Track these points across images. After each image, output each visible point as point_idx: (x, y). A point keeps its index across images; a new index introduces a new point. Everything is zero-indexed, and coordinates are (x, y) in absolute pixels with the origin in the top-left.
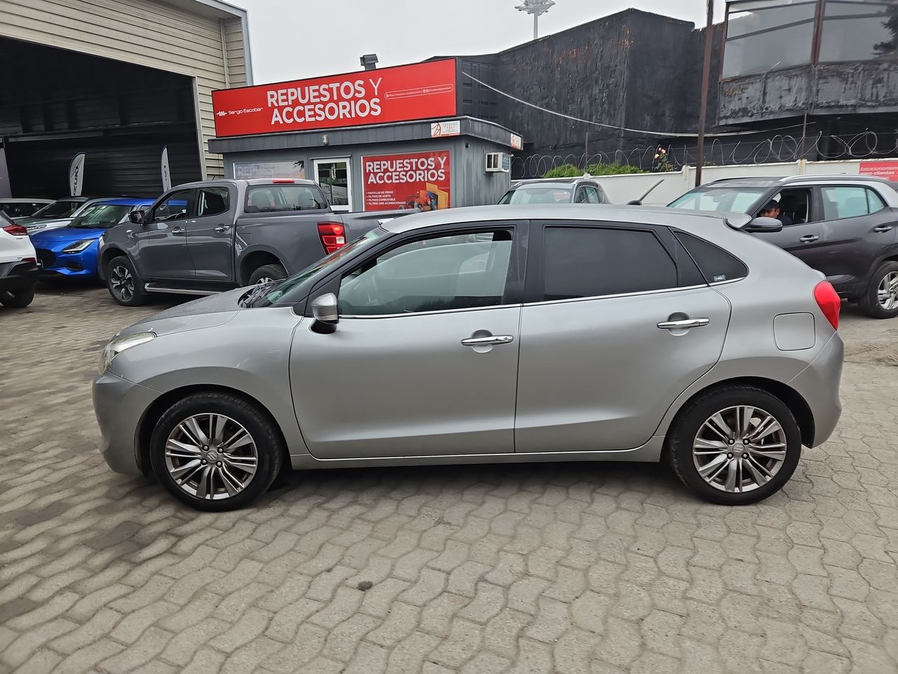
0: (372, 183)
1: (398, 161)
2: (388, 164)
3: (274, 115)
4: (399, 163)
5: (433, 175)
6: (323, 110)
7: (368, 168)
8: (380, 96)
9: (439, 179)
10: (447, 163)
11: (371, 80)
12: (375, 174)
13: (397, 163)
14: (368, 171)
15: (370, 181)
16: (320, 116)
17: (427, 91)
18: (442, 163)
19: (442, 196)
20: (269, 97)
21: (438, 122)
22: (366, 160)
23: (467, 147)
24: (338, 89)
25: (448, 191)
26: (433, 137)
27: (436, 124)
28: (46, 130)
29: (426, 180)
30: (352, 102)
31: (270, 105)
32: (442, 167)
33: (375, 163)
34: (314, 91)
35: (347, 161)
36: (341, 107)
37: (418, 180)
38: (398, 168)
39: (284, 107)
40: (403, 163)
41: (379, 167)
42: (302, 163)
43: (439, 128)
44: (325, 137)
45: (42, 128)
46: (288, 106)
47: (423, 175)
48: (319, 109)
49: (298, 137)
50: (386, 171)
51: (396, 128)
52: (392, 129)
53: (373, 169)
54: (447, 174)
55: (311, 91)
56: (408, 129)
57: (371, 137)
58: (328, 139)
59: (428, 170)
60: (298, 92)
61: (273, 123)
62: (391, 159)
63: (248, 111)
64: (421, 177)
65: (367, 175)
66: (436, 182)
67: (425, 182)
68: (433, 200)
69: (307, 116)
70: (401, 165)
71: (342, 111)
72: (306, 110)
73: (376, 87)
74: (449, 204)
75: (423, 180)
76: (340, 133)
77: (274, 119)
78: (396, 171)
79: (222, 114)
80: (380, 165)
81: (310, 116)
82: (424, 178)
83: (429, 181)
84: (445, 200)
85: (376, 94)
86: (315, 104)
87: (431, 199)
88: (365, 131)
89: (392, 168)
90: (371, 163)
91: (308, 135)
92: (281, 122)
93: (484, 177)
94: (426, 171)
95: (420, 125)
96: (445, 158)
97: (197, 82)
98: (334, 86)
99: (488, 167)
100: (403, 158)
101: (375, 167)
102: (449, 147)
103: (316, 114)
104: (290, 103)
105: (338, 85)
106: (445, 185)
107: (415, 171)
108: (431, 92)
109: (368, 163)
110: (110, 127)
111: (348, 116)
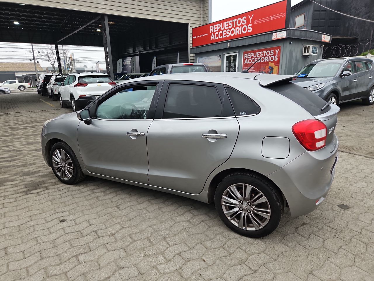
0: (246, 63)
1: (258, 53)
2: (253, 54)
3: (212, 37)
4: (258, 54)
5: (272, 58)
6: (229, 32)
7: (245, 57)
8: (252, 23)
9: (275, 60)
10: (279, 53)
11: (249, 16)
12: (248, 59)
13: (257, 54)
14: (245, 58)
15: (245, 62)
16: (228, 35)
17: (273, 18)
18: (277, 52)
19: (275, 68)
20: (211, 28)
21: (276, 32)
22: (245, 53)
23: (290, 43)
24: (236, 22)
25: (278, 66)
26: (273, 40)
27: (275, 33)
28: (150, 49)
29: (269, 61)
30: (241, 27)
31: (211, 32)
32: (277, 54)
33: (248, 54)
34: (227, 24)
35: (237, 54)
36: (236, 30)
37: (265, 61)
38: (257, 56)
39: (216, 32)
40: (259, 53)
41: (249, 56)
42: (220, 56)
43: (276, 35)
44: (229, 44)
45: (148, 48)
46: (217, 32)
47: (268, 59)
48: (228, 32)
49: (220, 45)
50: (252, 57)
51: (258, 37)
52: (255, 38)
53: (247, 57)
54: (279, 58)
55: (226, 24)
56: (263, 37)
57: (247, 42)
58: (230, 45)
59: (270, 56)
60: (221, 25)
61: (211, 40)
62: (255, 52)
63: (203, 35)
64: (267, 60)
65: (244, 60)
66: (274, 62)
67: (268, 62)
68: (271, 70)
69: (223, 35)
70: (259, 54)
71: (236, 32)
72: (223, 33)
73: (251, 19)
74: (278, 72)
75: (267, 61)
76: (235, 41)
77: (212, 38)
78: (256, 57)
79: (195, 37)
80: (250, 55)
81: (224, 35)
82: (268, 60)
83: (270, 61)
84: (277, 70)
85: (251, 22)
86: (227, 30)
87: (270, 70)
88: (245, 40)
89: (255, 56)
90: (246, 54)
91: (223, 44)
92: (214, 39)
93: (301, 58)
94: (269, 57)
95: (268, 35)
96: (279, 50)
97: (190, 25)
98: (234, 21)
99: (304, 53)
100: (260, 51)
101: (248, 56)
102: (281, 45)
103: (227, 34)
104: (218, 30)
105: (236, 20)
106: (277, 63)
107: (264, 57)
108: (274, 18)
109: (245, 54)
110: (167, 46)
111: (239, 34)
